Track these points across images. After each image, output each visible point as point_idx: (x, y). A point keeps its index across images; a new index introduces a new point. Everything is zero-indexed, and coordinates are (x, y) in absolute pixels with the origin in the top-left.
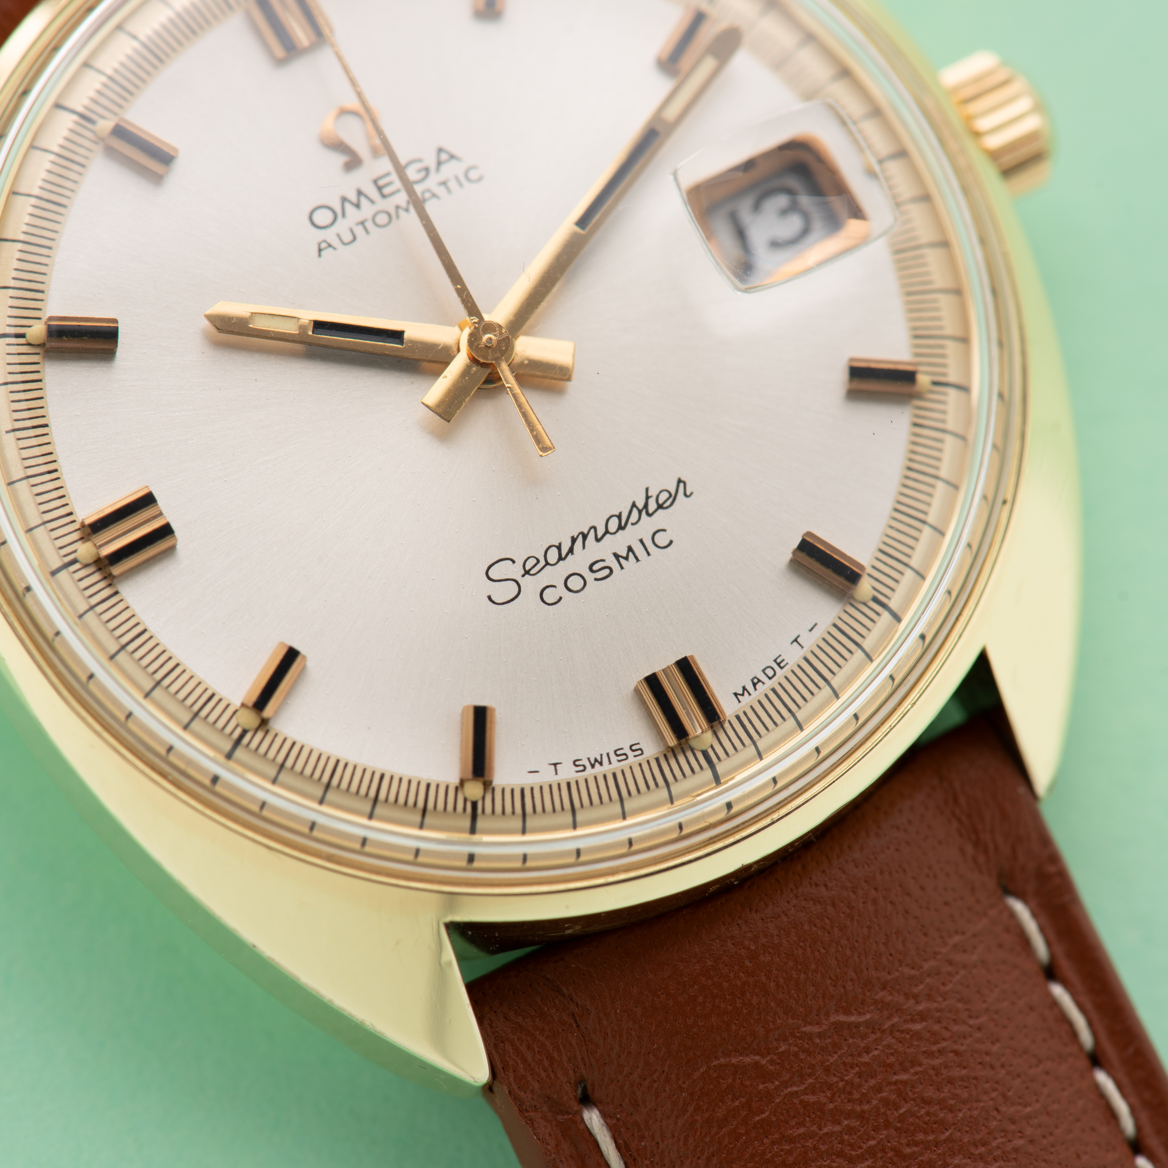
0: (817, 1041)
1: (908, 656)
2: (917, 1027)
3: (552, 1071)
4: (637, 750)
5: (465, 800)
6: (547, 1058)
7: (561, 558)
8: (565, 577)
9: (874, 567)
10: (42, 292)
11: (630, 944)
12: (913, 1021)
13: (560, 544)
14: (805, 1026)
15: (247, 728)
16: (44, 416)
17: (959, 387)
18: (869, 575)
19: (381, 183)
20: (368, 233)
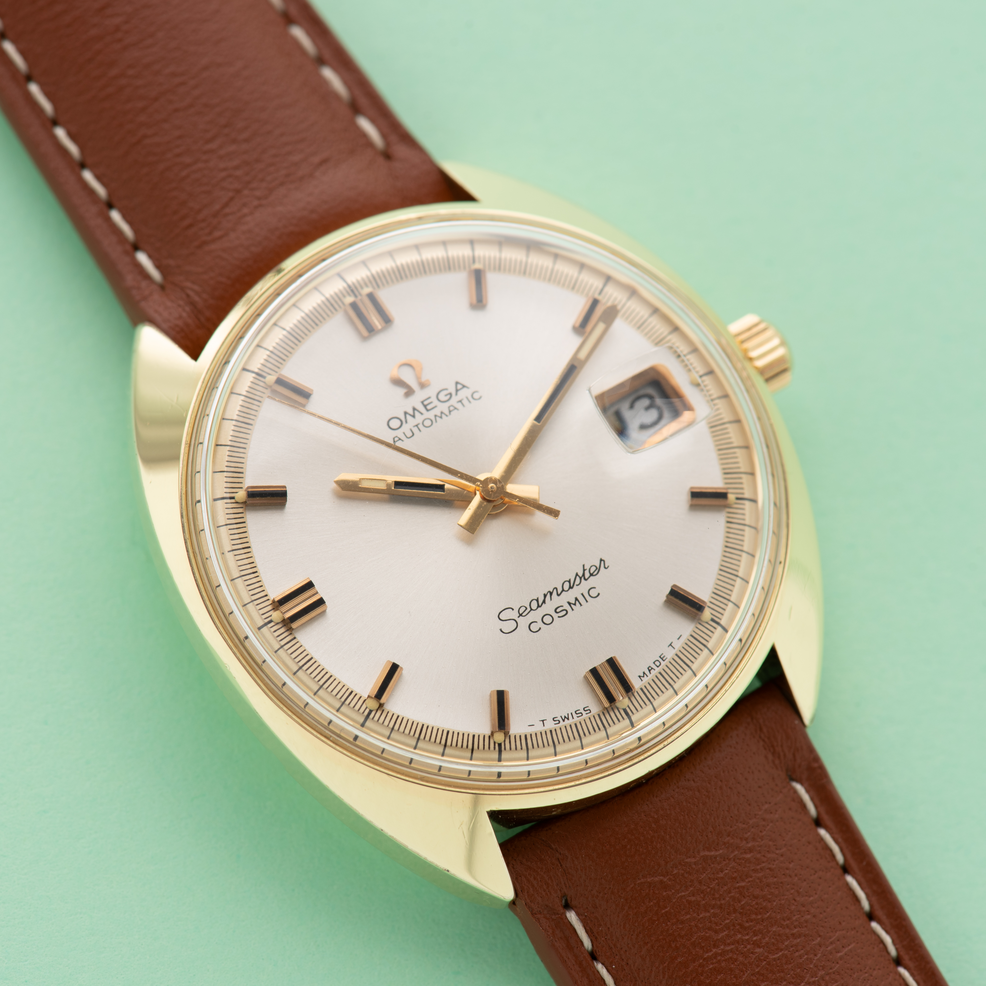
0: (694, 866)
1: (733, 651)
2: (748, 856)
3: (549, 891)
4: (587, 710)
5: (495, 743)
6: (545, 884)
7: (539, 606)
8: (542, 617)
9: (711, 602)
10: (242, 473)
11: (587, 819)
12: (745, 853)
13: (538, 598)
14: (687, 859)
15: (372, 709)
16: (248, 542)
17: (751, 500)
18: (709, 607)
19: (426, 403)
20: (420, 431)
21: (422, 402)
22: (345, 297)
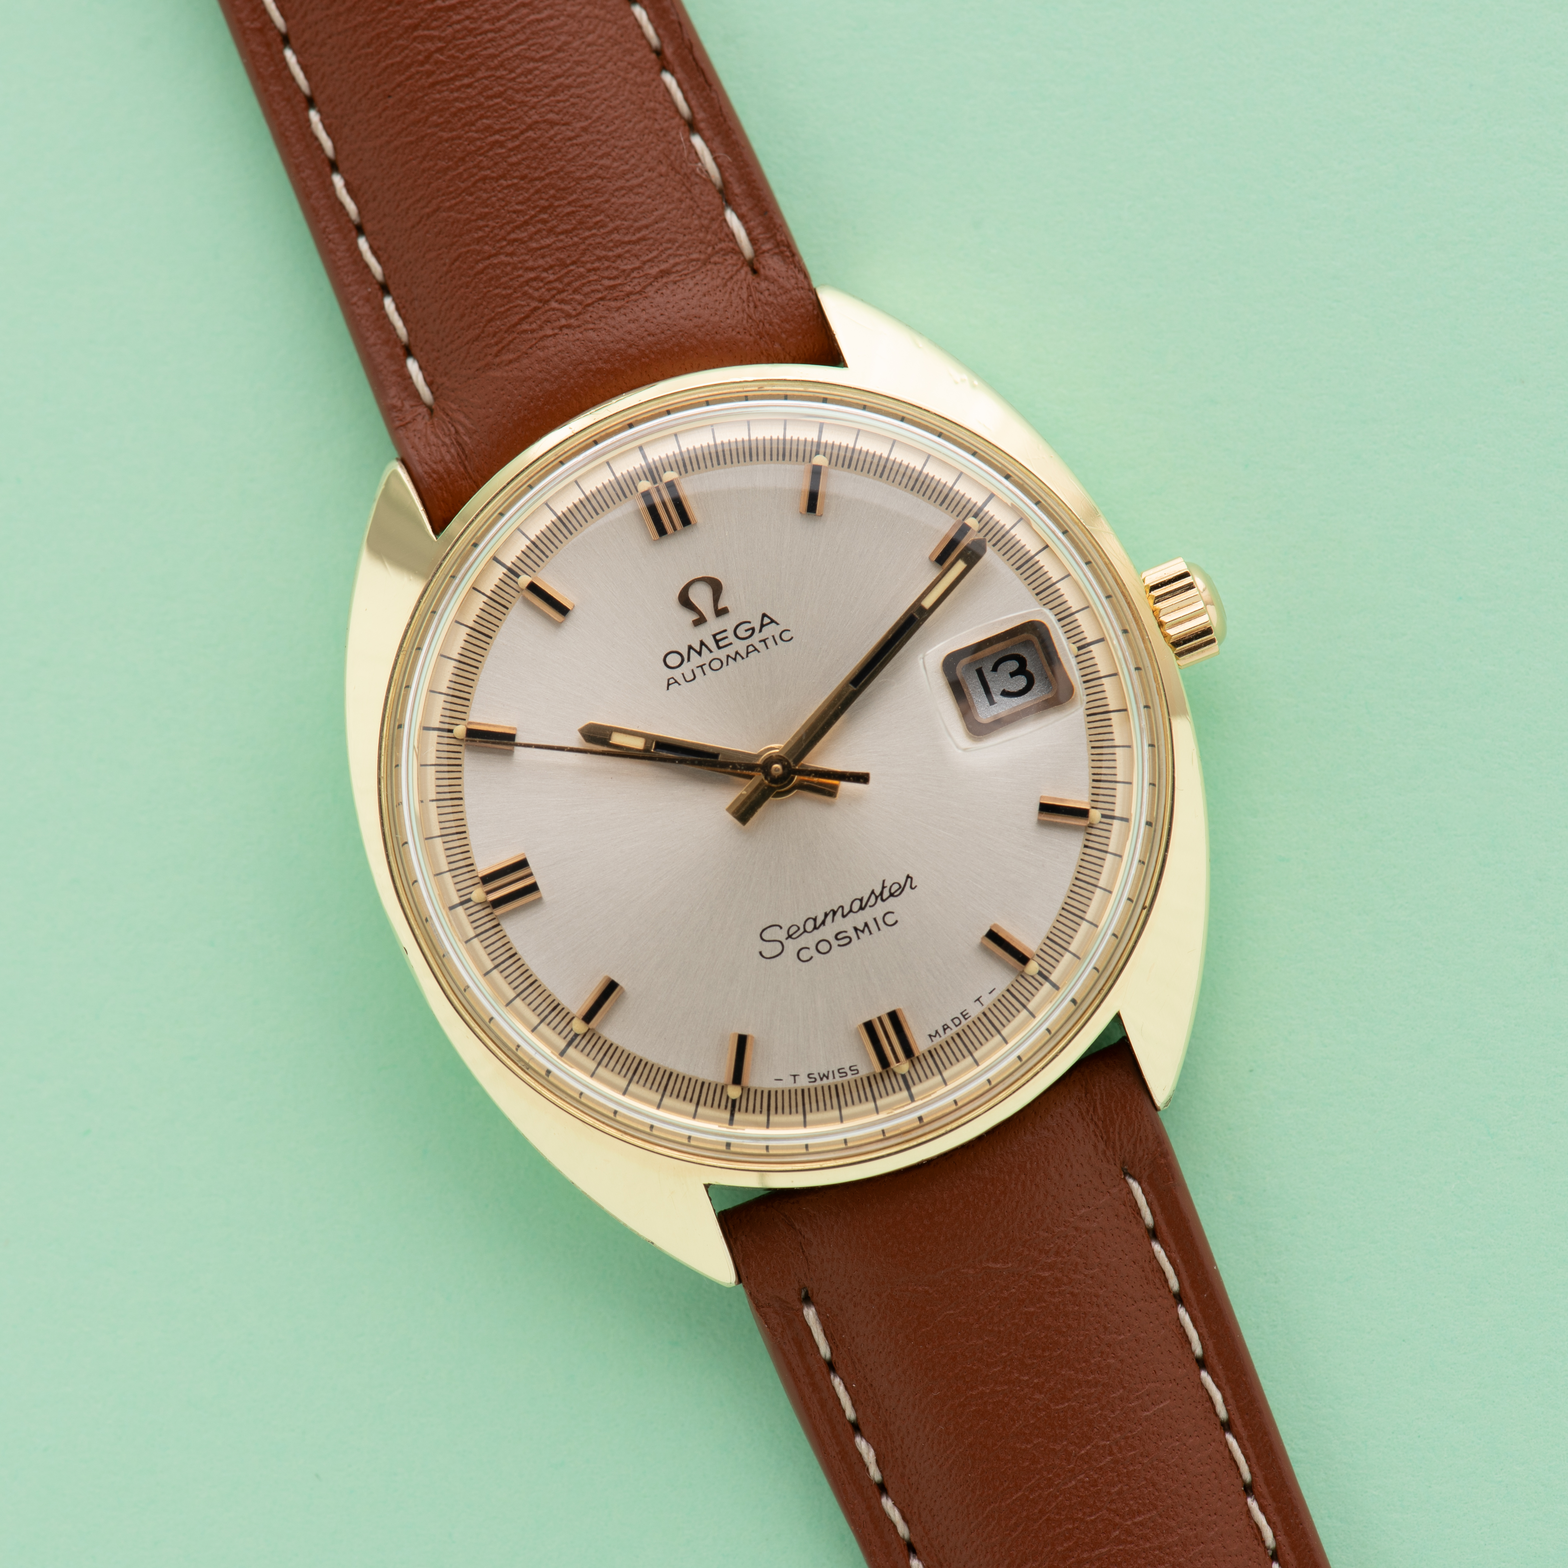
0: (972, 1279)
1: (1062, 1015)
2: (1046, 1274)
3: (783, 1281)
4: (854, 1070)
5: (728, 1098)
6: (779, 1271)
7: (815, 928)
8: (817, 942)
9: (1042, 950)
10: (468, 700)
12: (1043, 1270)
13: (816, 917)
14: (964, 1268)
15: (578, 1033)
16: (460, 792)
17: (1122, 819)
18: (1038, 956)
19: (718, 637)
20: (705, 674)
21: (714, 636)
22: (640, 480)
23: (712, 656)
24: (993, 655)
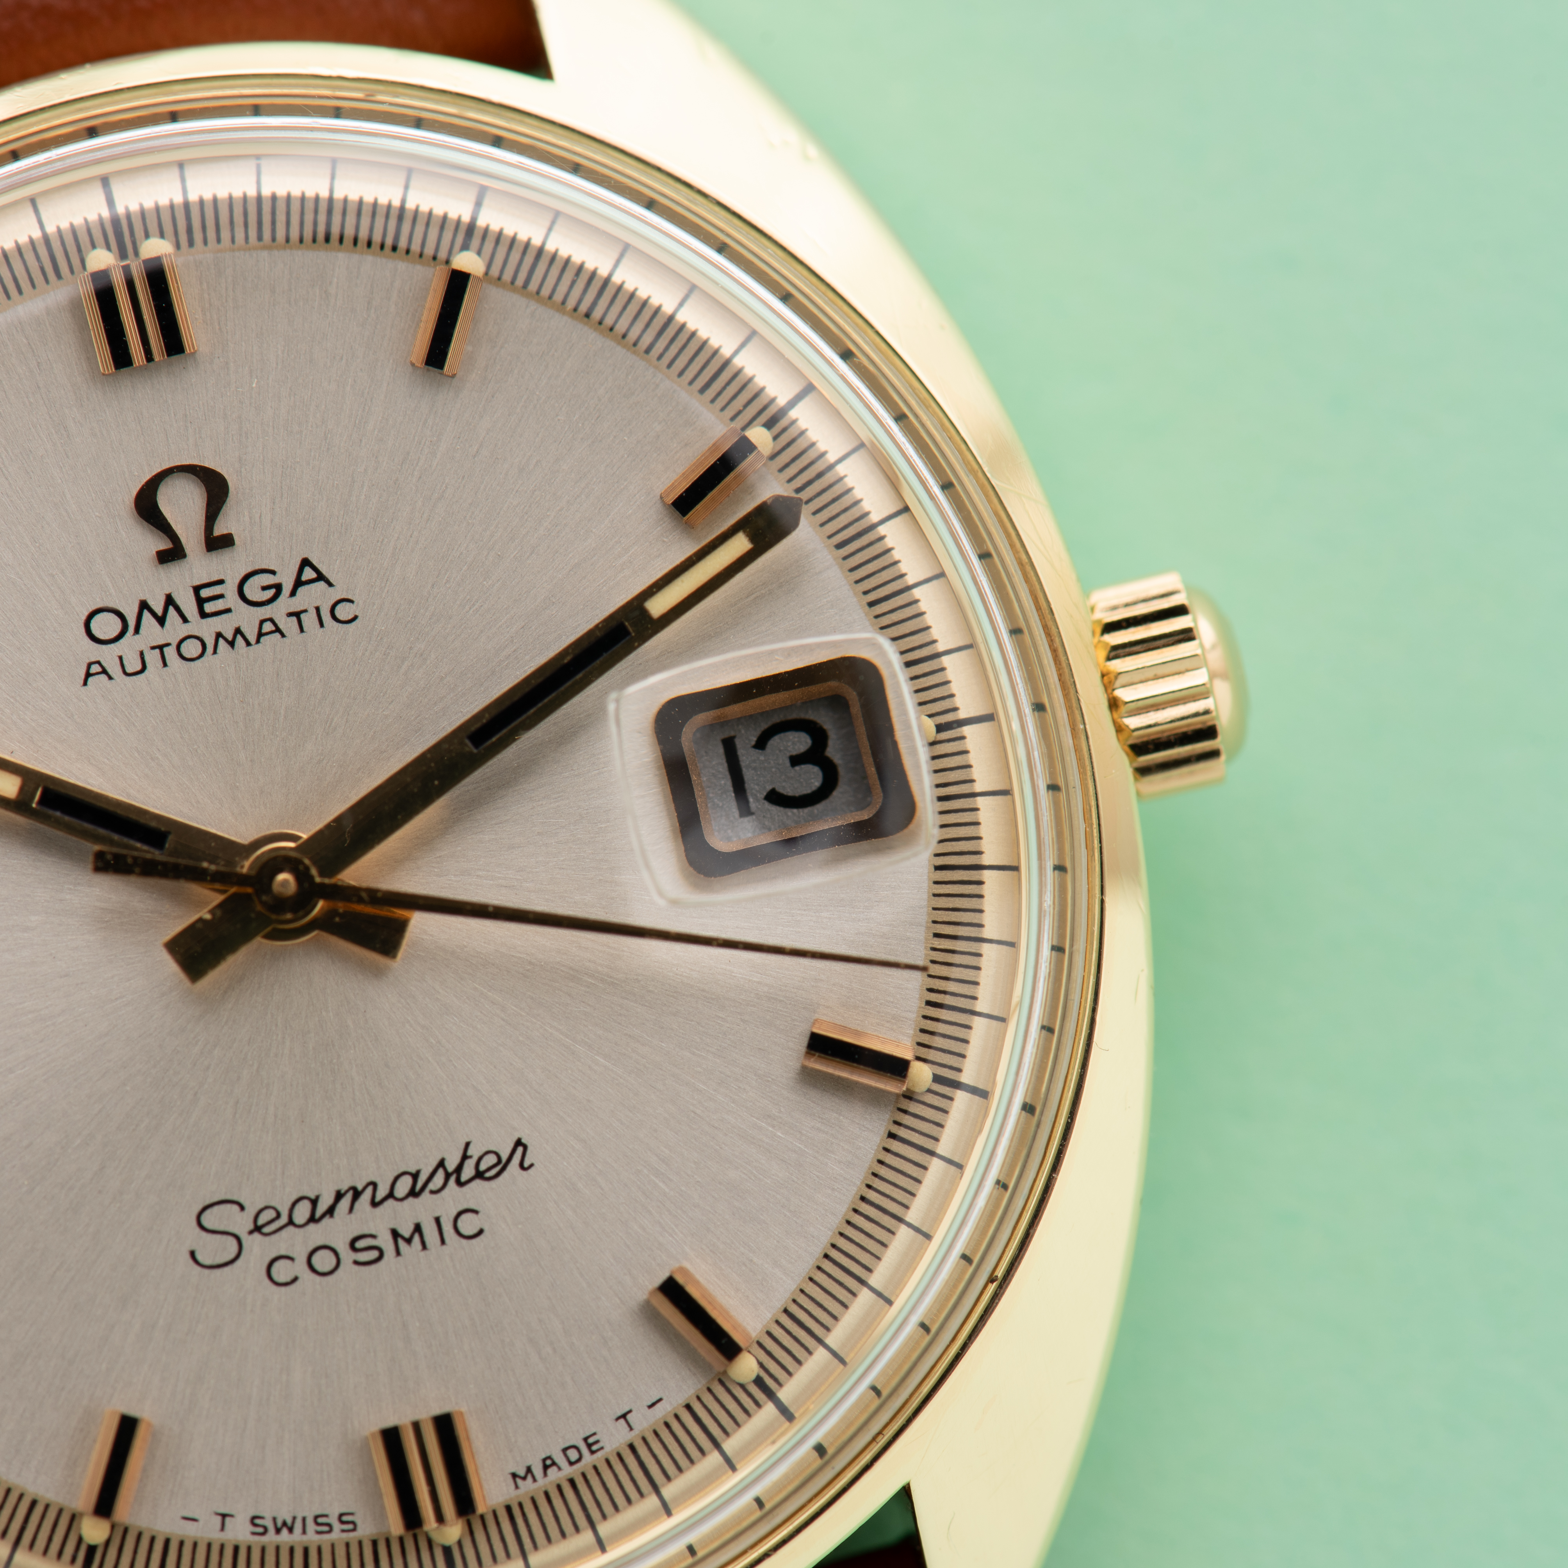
1: (793, 1473)
4: (348, 1522)
5: (80, 1541)
7: (312, 1219)
8: (311, 1249)
9: (769, 1334)
13: (317, 1198)
17: (974, 1090)
18: (760, 1344)
19: (205, 593)
20: (165, 664)
21: (197, 589)
22: (94, 246)
23: (185, 630)
24: (762, 714)
